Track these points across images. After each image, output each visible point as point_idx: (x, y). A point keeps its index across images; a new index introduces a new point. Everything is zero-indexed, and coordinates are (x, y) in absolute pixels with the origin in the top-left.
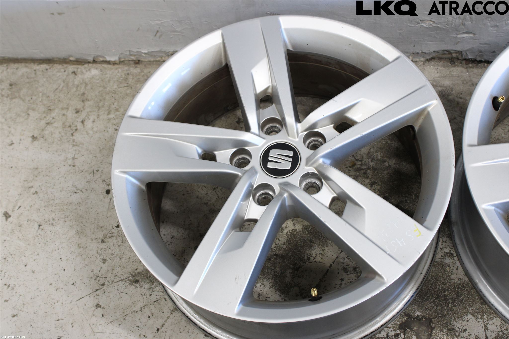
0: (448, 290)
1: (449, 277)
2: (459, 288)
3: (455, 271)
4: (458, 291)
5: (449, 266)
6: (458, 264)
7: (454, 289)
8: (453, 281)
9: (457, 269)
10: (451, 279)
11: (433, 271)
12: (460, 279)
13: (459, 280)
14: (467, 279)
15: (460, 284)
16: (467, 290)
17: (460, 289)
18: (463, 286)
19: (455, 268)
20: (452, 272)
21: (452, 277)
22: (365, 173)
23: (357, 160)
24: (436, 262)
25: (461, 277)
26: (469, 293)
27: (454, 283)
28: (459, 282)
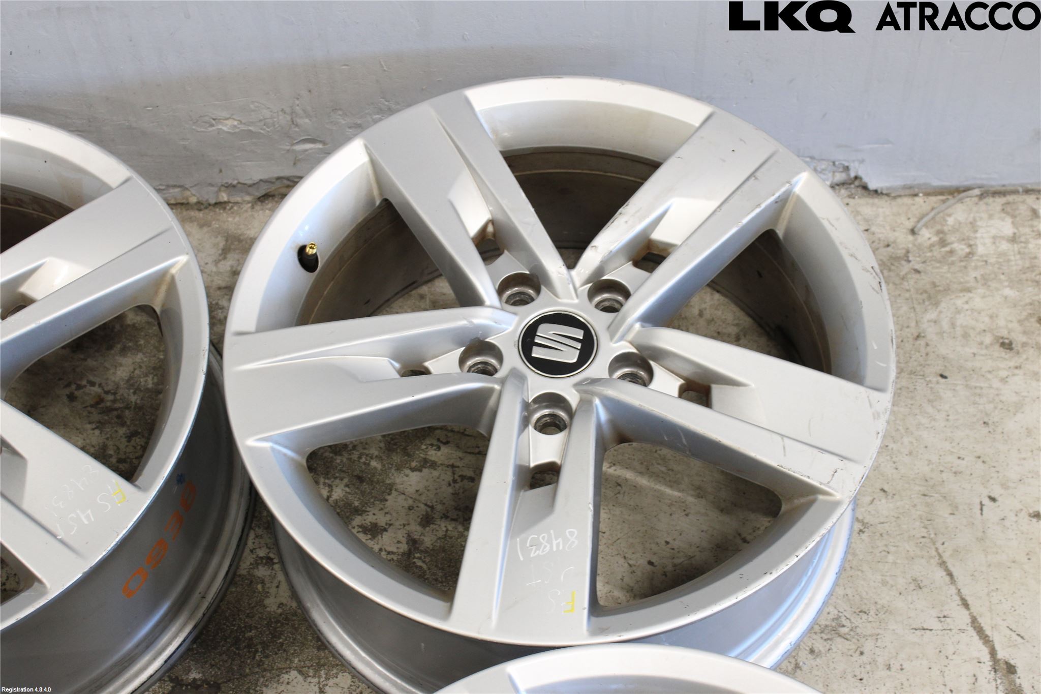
0: (256, 628)
1: (261, 603)
2: (277, 622)
3: (273, 591)
4: (275, 628)
5: (263, 582)
6: (281, 577)
7: (269, 625)
8: (268, 609)
9: (277, 587)
10: (265, 607)
11: (231, 593)
12: (281, 605)
13: (279, 607)
14: (294, 605)
15: (281, 615)
16: (293, 626)
17: (279, 625)
18: (286, 619)
19: (275, 584)
20: (267, 594)
21: (267, 602)
22: (118, 417)
23: (107, 393)
24: (240, 576)
25: (284, 602)
26: (296, 629)
27: (269, 613)
28: (280, 611)
